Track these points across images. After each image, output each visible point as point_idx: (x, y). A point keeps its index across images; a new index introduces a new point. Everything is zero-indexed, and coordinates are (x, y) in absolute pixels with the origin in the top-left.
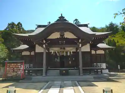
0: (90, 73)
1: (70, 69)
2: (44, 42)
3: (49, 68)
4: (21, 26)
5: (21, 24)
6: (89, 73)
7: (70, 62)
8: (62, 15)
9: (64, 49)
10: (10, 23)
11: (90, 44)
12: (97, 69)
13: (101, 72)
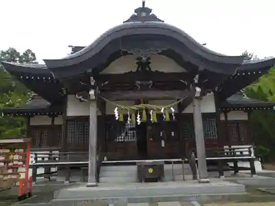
0: (222, 174)
2: (93, 81)
3: (105, 158)
4: (35, 59)
7: (163, 145)
10: (4, 51)
13: (252, 169)
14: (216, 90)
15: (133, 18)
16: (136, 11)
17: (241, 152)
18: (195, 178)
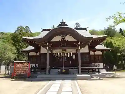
2: (48, 44)
6: (87, 72)
7: (71, 63)
8: (63, 21)
11: (89, 46)
12: (95, 69)
14: (89, 45)
15: (60, 25)
16: (61, 23)
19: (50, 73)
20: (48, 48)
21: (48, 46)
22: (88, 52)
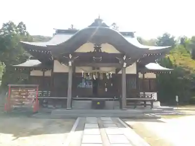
0: (135, 107)
1: (107, 100)
2: (70, 56)
4: (25, 29)
5: (24, 26)
6: (133, 106)
7: (106, 90)
8: (99, 17)
9: (98, 69)
10: (6, 23)
12: (145, 101)
13: (152, 105)
14: (138, 61)
16: (95, 20)
17: (148, 96)
18: (121, 108)
19: (73, 107)
20: (70, 63)
21: (71, 60)
22: (135, 73)
